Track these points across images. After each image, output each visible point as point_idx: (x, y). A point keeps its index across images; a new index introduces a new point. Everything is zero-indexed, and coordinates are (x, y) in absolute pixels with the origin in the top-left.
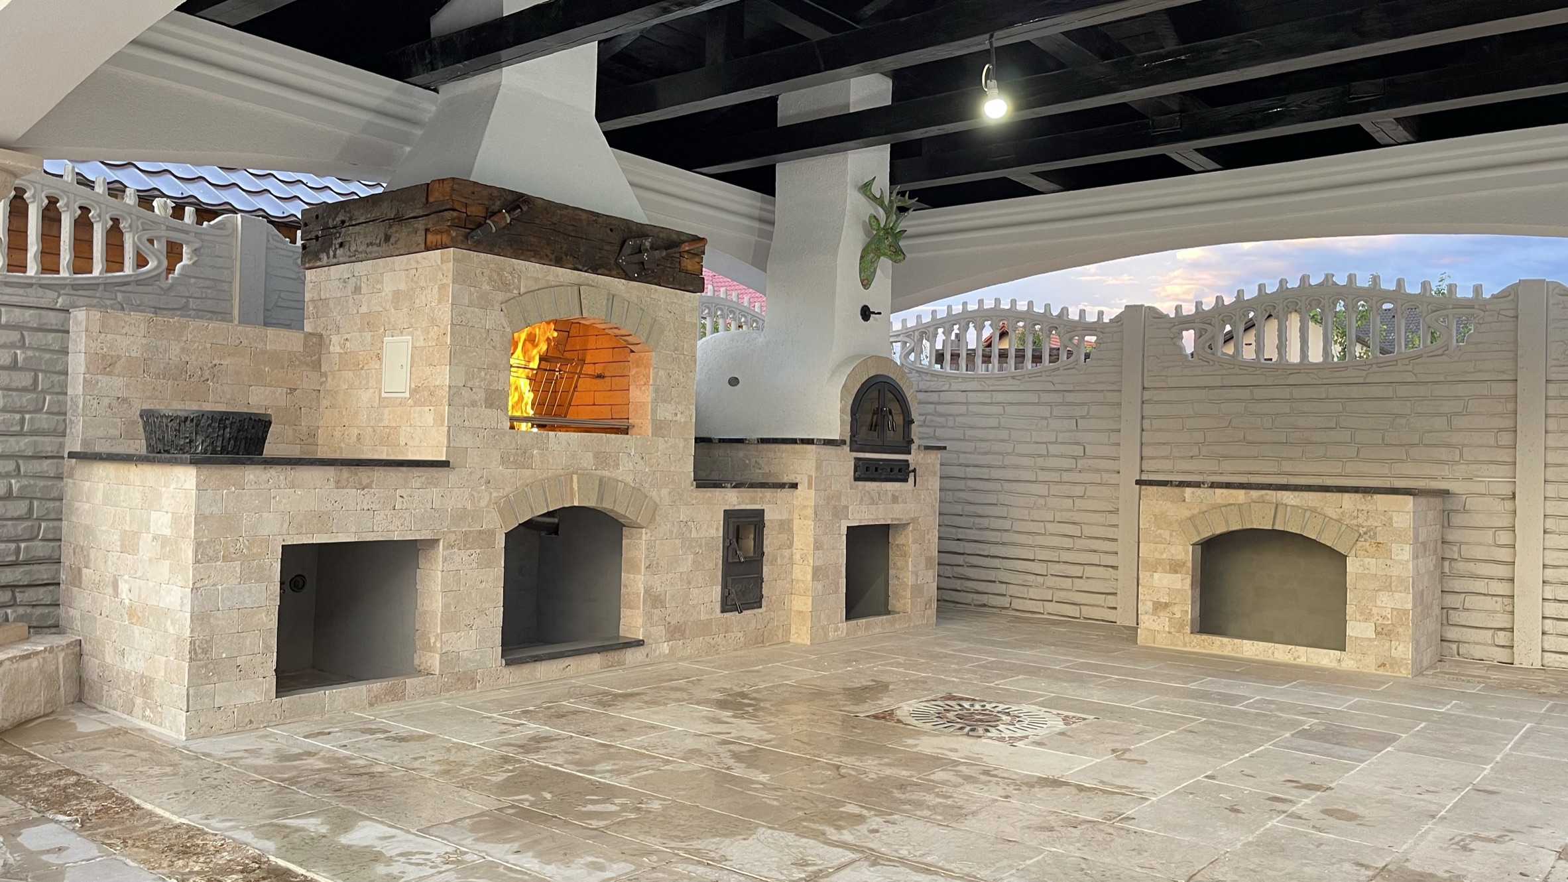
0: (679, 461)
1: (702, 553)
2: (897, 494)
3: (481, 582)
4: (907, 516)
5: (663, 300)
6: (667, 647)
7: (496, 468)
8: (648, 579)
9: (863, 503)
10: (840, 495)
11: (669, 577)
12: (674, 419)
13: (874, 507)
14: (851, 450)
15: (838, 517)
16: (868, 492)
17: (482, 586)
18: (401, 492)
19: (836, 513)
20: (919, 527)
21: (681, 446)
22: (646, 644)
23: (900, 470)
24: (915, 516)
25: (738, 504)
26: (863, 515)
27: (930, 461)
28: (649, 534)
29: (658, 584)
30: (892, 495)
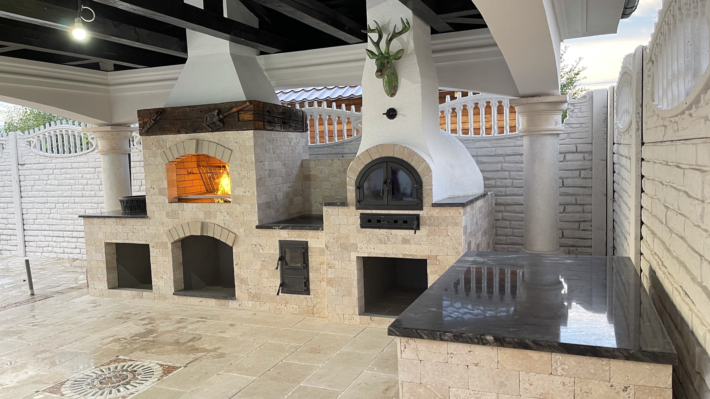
0: (249, 215)
1: (267, 261)
2: (409, 238)
3: (164, 262)
4: (421, 254)
5: (232, 137)
6: (250, 303)
7: (165, 219)
8: (237, 270)
9: (371, 242)
10: (348, 237)
11: (248, 271)
12: (244, 194)
13: (383, 245)
14: (357, 209)
15: (347, 250)
16: (375, 235)
17: (165, 263)
18: (135, 227)
19: (345, 248)
20: (438, 263)
21: (249, 208)
22: (238, 300)
23: (405, 222)
24: (432, 254)
25: (289, 238)
26: (372, 250)
27: (448, 215)
28: (235, 249)
29: (242, 273)
30: (403, 238)
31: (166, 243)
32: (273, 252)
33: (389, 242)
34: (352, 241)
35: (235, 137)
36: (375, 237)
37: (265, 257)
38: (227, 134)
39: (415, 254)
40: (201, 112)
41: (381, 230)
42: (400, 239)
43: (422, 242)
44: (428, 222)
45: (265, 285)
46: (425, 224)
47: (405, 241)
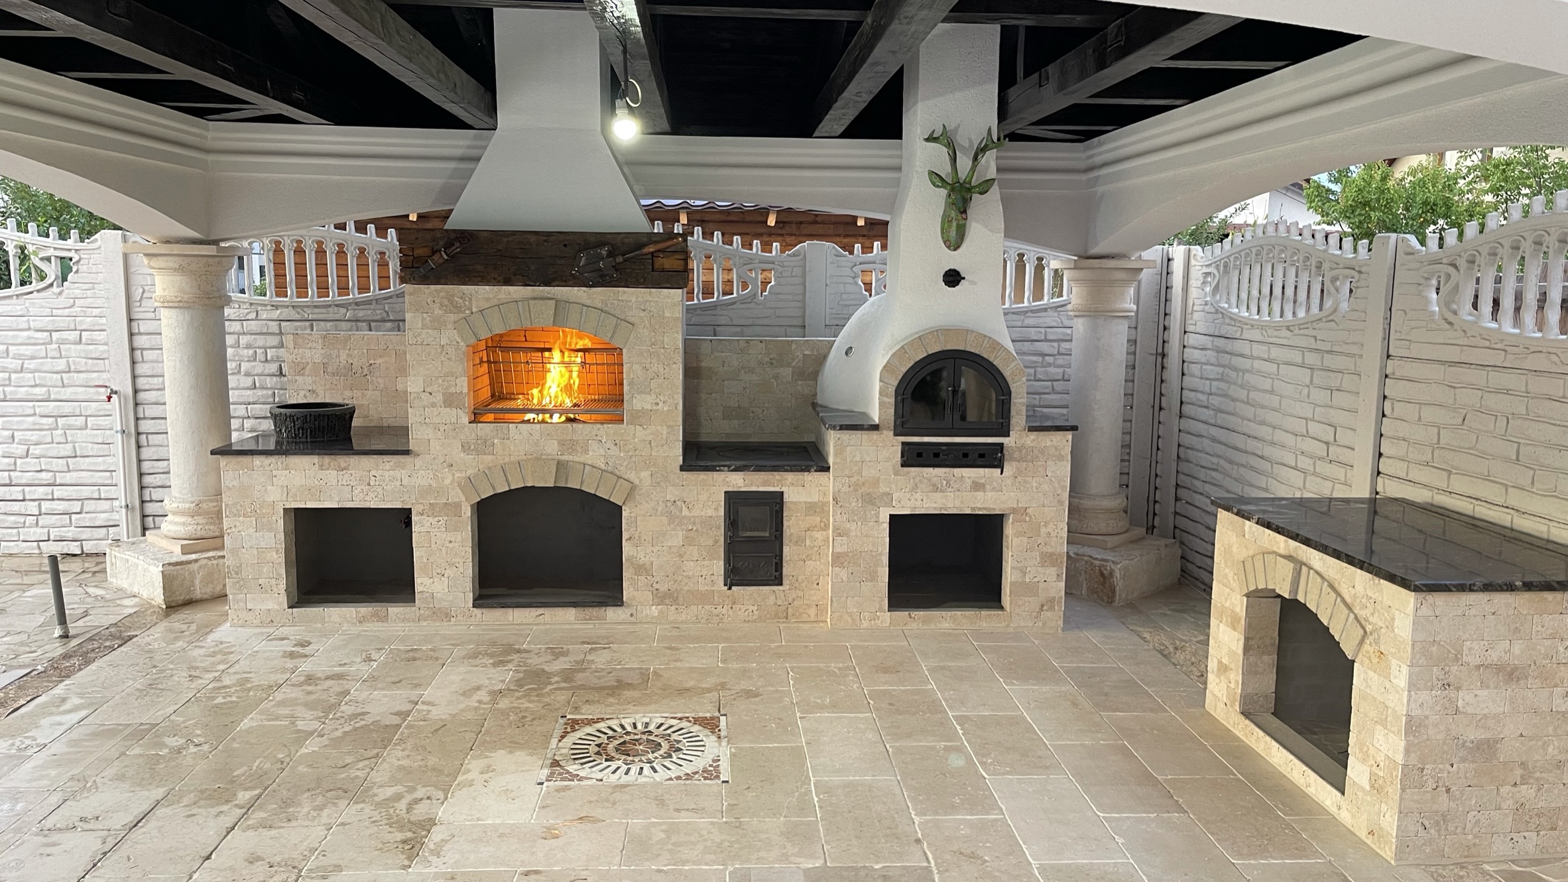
0: (662, 446)
1: (697, 530)
2: (983, 481)
3: (451, 542)
4: (1002, 506)
5: (634, 300)
6: (655, 611)
7: (458, 455)
8: (627, 549)
9: (919, 490)
10: (877, 481)
11: (654, 549)
12: (654, 408)
13: (938, 495)
14: (896, 435)
15: (873, 504)
16: (926, 478)
17: (451, 545)
18: (373, 473)
19: (871, 500)
20: (1028, 519)
21: (665, 432)
22: (629, 606)
23: (982, 456)
24: (1020, 505)
25: (746, 486)
26: (918, 503)
27: (1049, 443)
28: (628, 511)
29: (641, 555)
30: (974, 482)
31: (458, 505)
32: (710, 512)
33: (950, 489)
34: (883, 488)
35: (640, 299)
36: (925, 481)
37: (694, 524)
38: (624, 292)
39: (992, 506)
40: (565, 246)
41: (936, 469)
42: (969, 482)
43: (1004, 488)
44: (1016, 455)
45: (691, 573)
46: (1012, 459)
47: (977, 486)
